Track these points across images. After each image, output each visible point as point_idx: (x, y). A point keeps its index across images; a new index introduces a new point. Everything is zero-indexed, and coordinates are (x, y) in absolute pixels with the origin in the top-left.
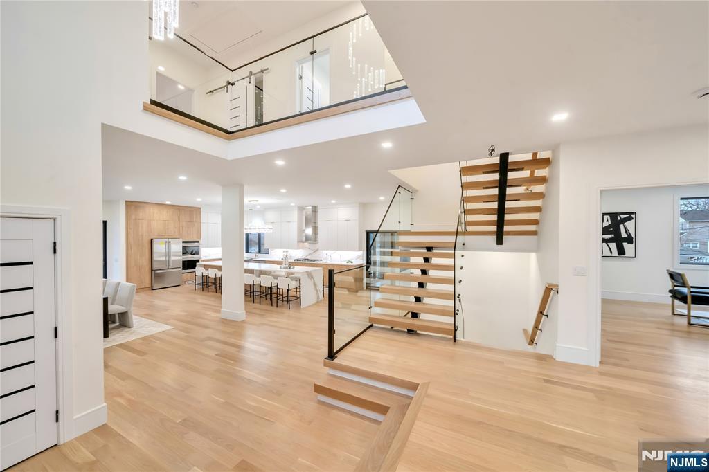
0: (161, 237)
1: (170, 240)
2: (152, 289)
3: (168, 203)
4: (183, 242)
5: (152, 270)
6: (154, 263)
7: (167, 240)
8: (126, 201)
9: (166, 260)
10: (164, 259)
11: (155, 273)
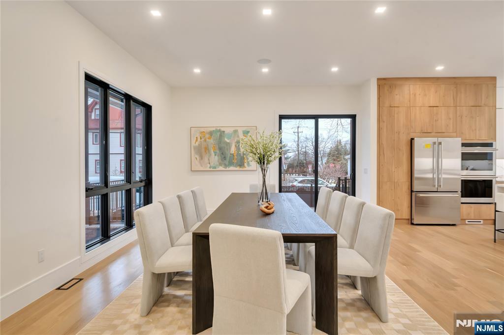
0: (426, 133)
1: (440, 140)
2: (412, 224)
3: (440, 69)
4: (464, 145)
5: (412, 191)
6: (415, 183)
7: (435, 139)
8: (378, 79)
9: (433, 178)
10: (430, 176)
11: (416, 197)
